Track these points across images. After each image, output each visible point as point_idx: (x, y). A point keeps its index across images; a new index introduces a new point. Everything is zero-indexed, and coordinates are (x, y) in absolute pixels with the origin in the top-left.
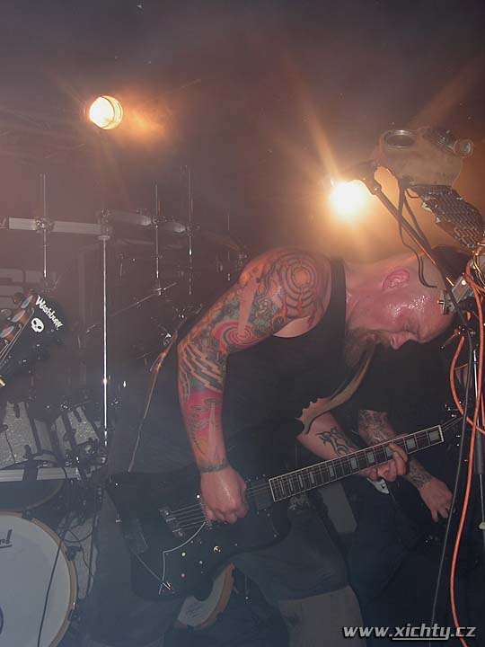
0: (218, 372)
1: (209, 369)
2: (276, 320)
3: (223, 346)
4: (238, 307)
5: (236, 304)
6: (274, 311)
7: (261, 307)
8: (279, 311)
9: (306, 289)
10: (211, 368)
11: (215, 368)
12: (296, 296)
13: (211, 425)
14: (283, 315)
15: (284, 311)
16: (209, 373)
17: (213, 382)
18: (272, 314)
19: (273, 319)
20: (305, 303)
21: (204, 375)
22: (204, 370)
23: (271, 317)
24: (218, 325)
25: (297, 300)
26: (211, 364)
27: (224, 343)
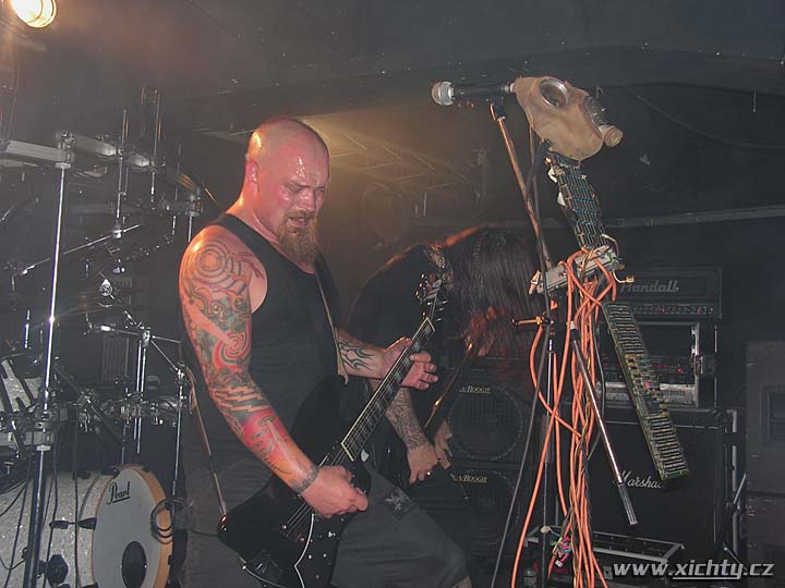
0: (251, 390)
1: (242, 394)
2: (236, 306)
3: (234, 367)
4: (207, 334)
5: (203, 334)
6: (226, 303)
7: (216, 313)
8: (229, 299)
9: (224, 263)
10: (242, 392)
11: (245, 389)
12: (224, 275)
13: (279, 443)
14: (235, 297)
15: (232, 294)
16: (245, 398)
17: (256, 402)
18: (228, 306)
19: (234, 308)
20: (236, 270)
21: (242, 403)
22: (239, 399)
23: (231, 309)
24: (213, 359)
25: (229, 276)
26: (239, 389)
27: (232, 364)
